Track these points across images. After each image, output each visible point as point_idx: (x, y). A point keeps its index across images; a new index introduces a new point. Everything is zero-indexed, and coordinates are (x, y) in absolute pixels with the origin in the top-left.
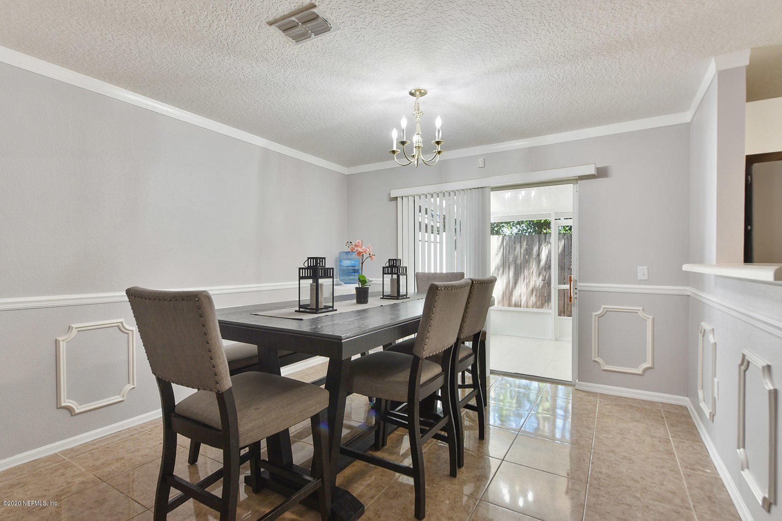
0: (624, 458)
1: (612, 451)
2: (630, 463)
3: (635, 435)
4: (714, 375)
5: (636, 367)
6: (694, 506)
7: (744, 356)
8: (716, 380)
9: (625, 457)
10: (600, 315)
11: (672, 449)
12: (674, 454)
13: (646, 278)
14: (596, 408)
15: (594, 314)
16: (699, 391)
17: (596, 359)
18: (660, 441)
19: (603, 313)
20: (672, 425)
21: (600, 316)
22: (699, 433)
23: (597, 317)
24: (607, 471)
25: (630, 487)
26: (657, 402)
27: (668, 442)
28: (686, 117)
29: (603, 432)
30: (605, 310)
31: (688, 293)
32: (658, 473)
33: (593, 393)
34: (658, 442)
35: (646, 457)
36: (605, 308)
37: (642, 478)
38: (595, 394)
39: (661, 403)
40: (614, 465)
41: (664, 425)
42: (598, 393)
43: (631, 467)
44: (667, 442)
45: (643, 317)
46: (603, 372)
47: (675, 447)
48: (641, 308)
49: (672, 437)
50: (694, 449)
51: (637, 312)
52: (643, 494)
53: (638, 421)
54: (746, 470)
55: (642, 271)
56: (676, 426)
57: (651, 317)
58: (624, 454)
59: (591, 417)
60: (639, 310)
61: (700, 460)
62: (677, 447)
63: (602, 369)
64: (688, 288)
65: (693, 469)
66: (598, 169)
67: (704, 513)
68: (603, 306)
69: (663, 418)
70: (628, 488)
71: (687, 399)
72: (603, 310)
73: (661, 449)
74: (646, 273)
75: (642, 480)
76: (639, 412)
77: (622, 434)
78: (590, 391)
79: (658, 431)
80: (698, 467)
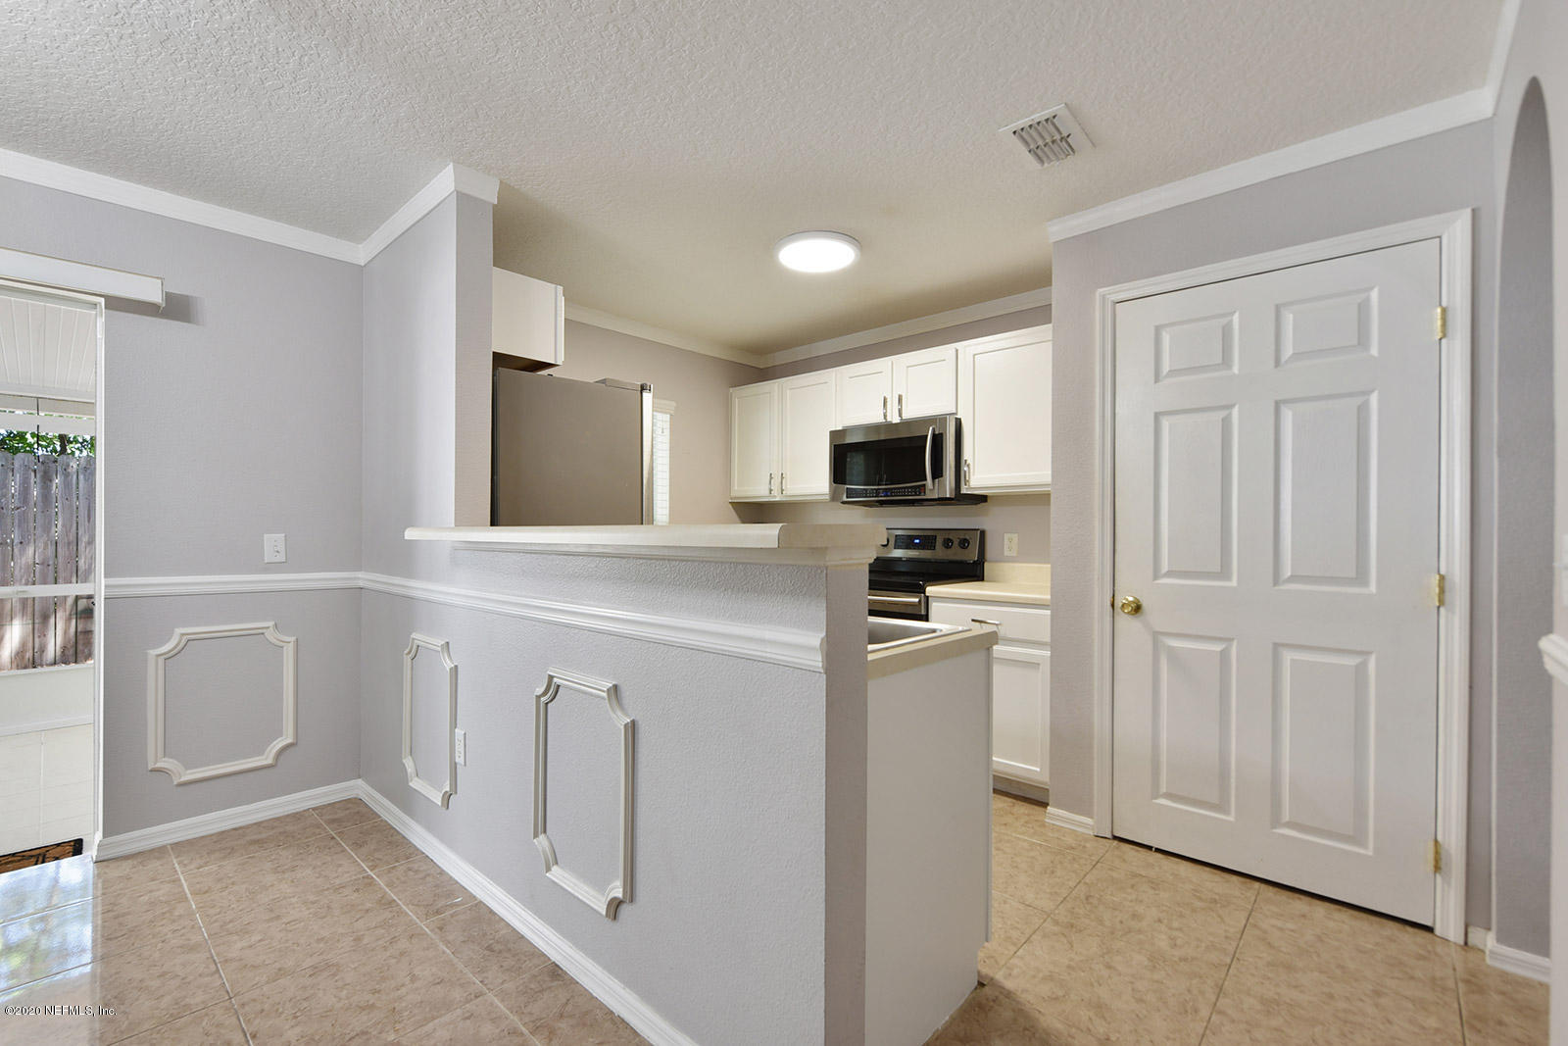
0: (316, 970)
1: (281, 972)
2: (334, 975)
3: (305, 903)
4: (454, 724)
5: (260, 752)
6: (481, 982)
7: (551, 678)
8: (459, 732)
9: (314, 967)
10: (170, 655)
11: (386, 893)
12: (394, 900)
13: (281, 558)
14: (181, 886)
15: (153, 652)
16: (404, 761)
17: (158, 765)
18: (357, 890)
19: (179, 648)
20: (357, 845)
21: (169, 657)
22: (404, 837)
23: (161, 660)
24: (298, 1030)
25: (366, 1033)
26: (305, 811)
27: (369, 882)
28: (359, 253)
29: (235, 938)
30: (185, 638)
31: (361, 584)
32: (394, 961)
33: (152, 851)
34: (356, 894)
35: (354, 940)
36: (183, 635)
37: (375, 992)
38: (159, 852)
39: (314, 809)
40: (305, 1004)
41: (344, 851)
42: (164, 847)
43: (340, 984)
44: (370, 884)
45: (274, 641)
46: (180, 789)
47: (387, 886)
48: (271, 624)
49: (371, 870)
50: (416, 872)
51: (263, 634)
52: (398, 1026)
53: (293, 869)
54: (555, 868)
55: (273, 545)
56: (365, 842)
57: (293, 639)
58: (309, 962)
59: (180, 916)
60: (268, 628)
61: (436, 886)
62: (390, 885)
63: (175, 783)
64: (360, 575)
65: (438, 912)
66: (169, 297)
67: (502, 983)
68: (179, 631)
69: (333, 838)
70: (365, 1037)
71: (360, 782)
72: (180, 641)
73: (368, 905)
74: (281, 547)
75: (377, 995)
76: (283, 849)
77: (278, 917)
78: (141, 849)
79: (340, 870)
80: (441, 903)
